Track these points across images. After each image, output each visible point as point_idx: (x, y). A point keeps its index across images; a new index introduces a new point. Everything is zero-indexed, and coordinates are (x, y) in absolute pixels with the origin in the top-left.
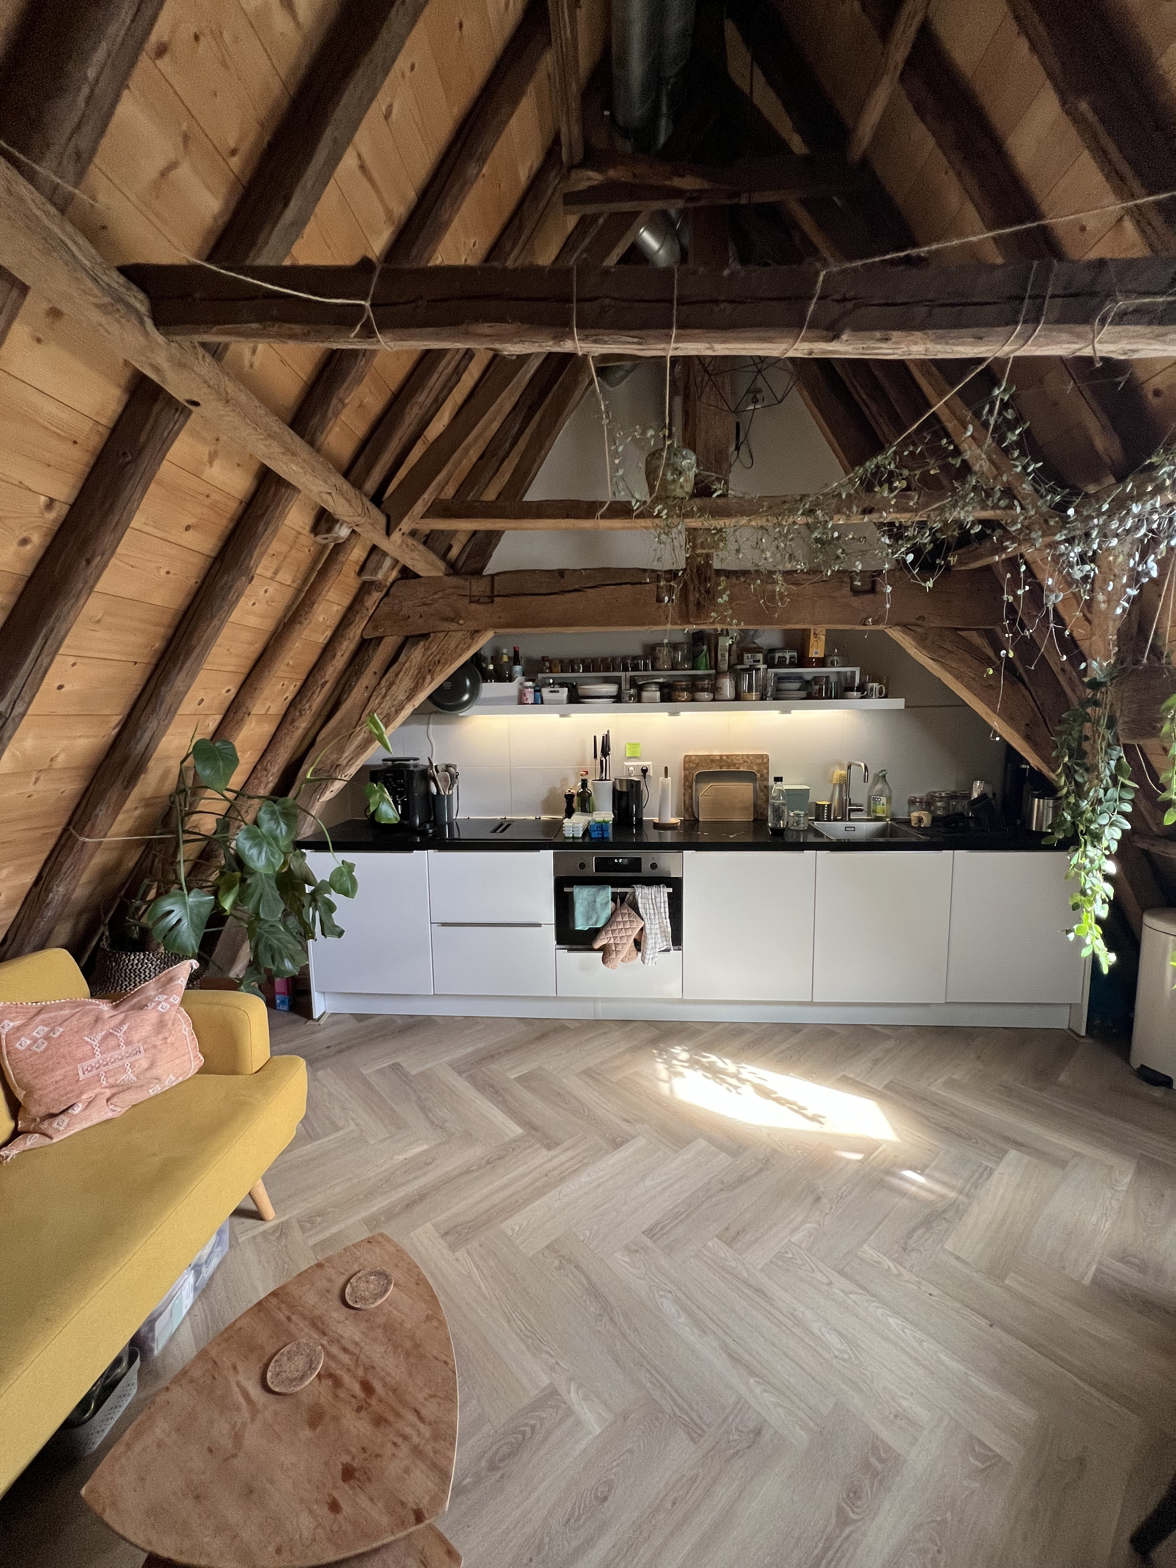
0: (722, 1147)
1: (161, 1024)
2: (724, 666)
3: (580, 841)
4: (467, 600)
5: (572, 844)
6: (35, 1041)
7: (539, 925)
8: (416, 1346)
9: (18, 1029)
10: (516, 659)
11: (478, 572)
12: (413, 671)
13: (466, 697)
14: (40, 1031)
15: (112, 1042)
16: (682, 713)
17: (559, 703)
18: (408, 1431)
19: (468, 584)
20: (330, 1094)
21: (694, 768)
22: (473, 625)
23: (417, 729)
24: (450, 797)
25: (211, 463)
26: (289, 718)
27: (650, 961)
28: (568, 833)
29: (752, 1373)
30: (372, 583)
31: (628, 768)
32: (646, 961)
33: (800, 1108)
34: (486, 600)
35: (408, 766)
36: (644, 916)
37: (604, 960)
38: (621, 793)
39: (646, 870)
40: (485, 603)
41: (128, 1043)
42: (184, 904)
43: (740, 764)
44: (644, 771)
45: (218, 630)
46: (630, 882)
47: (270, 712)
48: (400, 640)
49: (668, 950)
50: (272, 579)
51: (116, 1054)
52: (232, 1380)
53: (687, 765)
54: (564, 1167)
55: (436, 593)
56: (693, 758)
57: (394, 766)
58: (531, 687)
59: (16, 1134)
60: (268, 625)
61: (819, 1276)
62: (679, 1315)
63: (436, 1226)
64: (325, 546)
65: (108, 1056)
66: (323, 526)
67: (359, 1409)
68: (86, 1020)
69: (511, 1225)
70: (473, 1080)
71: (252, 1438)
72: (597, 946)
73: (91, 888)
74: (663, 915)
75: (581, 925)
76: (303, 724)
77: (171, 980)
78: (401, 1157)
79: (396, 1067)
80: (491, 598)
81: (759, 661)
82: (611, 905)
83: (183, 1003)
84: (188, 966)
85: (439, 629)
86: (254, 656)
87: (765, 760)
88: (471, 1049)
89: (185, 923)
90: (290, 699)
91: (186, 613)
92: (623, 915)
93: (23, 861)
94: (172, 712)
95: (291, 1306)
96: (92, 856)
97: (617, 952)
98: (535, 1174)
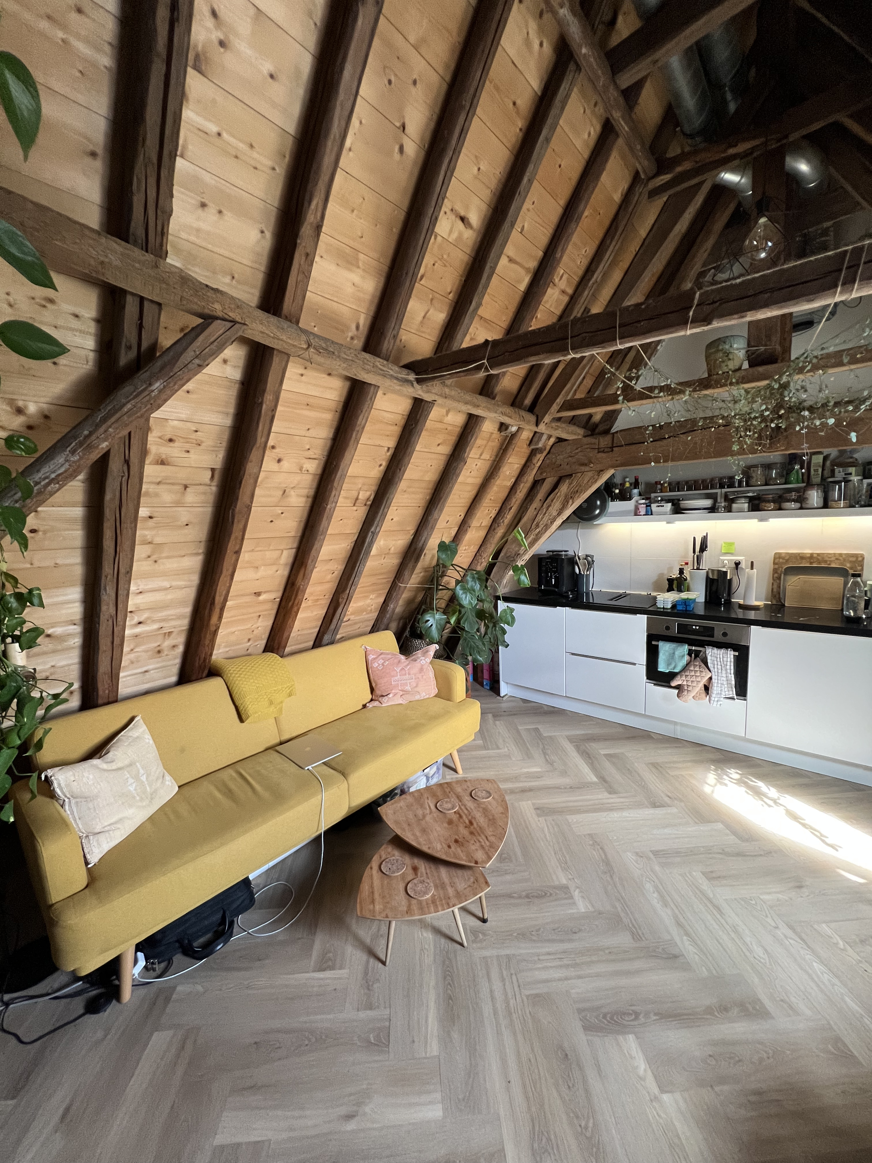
0: (734, 833)
1: (421, 670)
2: (817, 480)
3: (669, 611)
4: (596, 451)
5: (663, 612)
6: (379, 665)
7: (634, 664)
8: (494, 819)
9: (374, 659)
10: (636, 484)
11: (607, 432)
12: (562, 498)
13: (597, 512)
14: (381, 661)
15: (403, 672)
16: (771, 520)
17: (665, 514)
18: (481, 840)
19: (597, 441)
20: (499, 733)
21: (783, 563)
22: (599, 467)
23: (570, 532)
24: (588, 576)
25: (447, 415)
26: (493, 528)
27: (715, 703)
28: (660, 605)
29: (687, 934)
30: (537, 449)
31: (723, 561)
32: (712, 702)
33: (822, 835)
34: (610, 450)
35: (561, 555)
36: (712, 669)
37: (678, 696)
38: (712, 580)
39: (718, 636)
40: (608, 452)
41: (409, 674)
42: (434, 618)
43: (831, 561)
44: (737, 564)
45: (452, 488)
46: (703, 644)
47: (483, 525)
48: (555, 479)
49: (733, 699)
50: (479, 458)
51: (404, 677)
52: (426, 801)
53: (776, 561)
54: (614, 805)
55: (577, 449)
56: (783, 555)
57: (553, 555)
58: (643, 504)
59: (372, 700)
60: (478, 481)
61: (769, 920)
62: (654, 892)
63: (533, 804)
64: (507, 436)
65: (402, 677)
66: (504, 427)
67: (466, 827)
68: (396, 661)
69: (572, 818)
70: (578, 748)
71: (428, 818)
72: (674, 683)
73: (403, 609)
74: (729, 671)
75: (662, 667)
76: (500, 532)
77: (427, 651)
78: (526, 770)
79: (537, 730)
80: (612, 448)
81: (851, 474)
82: (687, 658)
83: (431, 663)
84: (435, 647)
85: (578, 471)
86: (473, 497)
87: (860, 559)
88: (583, 732)
89: (434, 626)
90: (493, 517)
91: (439, 481)
92: (695, 666)
93: (380, 592)
94: (433, 528)
95: (451, 789)
96: (403, 592)
97: (688, 691)
98: (596, 802)
